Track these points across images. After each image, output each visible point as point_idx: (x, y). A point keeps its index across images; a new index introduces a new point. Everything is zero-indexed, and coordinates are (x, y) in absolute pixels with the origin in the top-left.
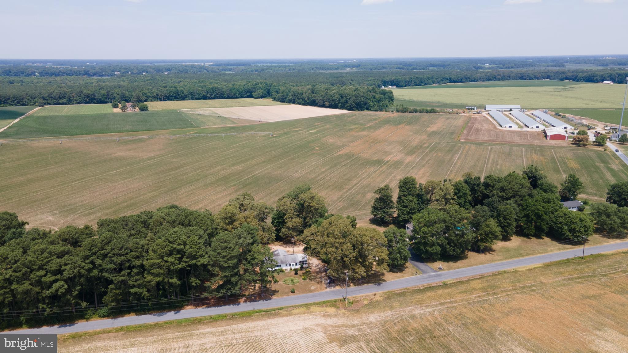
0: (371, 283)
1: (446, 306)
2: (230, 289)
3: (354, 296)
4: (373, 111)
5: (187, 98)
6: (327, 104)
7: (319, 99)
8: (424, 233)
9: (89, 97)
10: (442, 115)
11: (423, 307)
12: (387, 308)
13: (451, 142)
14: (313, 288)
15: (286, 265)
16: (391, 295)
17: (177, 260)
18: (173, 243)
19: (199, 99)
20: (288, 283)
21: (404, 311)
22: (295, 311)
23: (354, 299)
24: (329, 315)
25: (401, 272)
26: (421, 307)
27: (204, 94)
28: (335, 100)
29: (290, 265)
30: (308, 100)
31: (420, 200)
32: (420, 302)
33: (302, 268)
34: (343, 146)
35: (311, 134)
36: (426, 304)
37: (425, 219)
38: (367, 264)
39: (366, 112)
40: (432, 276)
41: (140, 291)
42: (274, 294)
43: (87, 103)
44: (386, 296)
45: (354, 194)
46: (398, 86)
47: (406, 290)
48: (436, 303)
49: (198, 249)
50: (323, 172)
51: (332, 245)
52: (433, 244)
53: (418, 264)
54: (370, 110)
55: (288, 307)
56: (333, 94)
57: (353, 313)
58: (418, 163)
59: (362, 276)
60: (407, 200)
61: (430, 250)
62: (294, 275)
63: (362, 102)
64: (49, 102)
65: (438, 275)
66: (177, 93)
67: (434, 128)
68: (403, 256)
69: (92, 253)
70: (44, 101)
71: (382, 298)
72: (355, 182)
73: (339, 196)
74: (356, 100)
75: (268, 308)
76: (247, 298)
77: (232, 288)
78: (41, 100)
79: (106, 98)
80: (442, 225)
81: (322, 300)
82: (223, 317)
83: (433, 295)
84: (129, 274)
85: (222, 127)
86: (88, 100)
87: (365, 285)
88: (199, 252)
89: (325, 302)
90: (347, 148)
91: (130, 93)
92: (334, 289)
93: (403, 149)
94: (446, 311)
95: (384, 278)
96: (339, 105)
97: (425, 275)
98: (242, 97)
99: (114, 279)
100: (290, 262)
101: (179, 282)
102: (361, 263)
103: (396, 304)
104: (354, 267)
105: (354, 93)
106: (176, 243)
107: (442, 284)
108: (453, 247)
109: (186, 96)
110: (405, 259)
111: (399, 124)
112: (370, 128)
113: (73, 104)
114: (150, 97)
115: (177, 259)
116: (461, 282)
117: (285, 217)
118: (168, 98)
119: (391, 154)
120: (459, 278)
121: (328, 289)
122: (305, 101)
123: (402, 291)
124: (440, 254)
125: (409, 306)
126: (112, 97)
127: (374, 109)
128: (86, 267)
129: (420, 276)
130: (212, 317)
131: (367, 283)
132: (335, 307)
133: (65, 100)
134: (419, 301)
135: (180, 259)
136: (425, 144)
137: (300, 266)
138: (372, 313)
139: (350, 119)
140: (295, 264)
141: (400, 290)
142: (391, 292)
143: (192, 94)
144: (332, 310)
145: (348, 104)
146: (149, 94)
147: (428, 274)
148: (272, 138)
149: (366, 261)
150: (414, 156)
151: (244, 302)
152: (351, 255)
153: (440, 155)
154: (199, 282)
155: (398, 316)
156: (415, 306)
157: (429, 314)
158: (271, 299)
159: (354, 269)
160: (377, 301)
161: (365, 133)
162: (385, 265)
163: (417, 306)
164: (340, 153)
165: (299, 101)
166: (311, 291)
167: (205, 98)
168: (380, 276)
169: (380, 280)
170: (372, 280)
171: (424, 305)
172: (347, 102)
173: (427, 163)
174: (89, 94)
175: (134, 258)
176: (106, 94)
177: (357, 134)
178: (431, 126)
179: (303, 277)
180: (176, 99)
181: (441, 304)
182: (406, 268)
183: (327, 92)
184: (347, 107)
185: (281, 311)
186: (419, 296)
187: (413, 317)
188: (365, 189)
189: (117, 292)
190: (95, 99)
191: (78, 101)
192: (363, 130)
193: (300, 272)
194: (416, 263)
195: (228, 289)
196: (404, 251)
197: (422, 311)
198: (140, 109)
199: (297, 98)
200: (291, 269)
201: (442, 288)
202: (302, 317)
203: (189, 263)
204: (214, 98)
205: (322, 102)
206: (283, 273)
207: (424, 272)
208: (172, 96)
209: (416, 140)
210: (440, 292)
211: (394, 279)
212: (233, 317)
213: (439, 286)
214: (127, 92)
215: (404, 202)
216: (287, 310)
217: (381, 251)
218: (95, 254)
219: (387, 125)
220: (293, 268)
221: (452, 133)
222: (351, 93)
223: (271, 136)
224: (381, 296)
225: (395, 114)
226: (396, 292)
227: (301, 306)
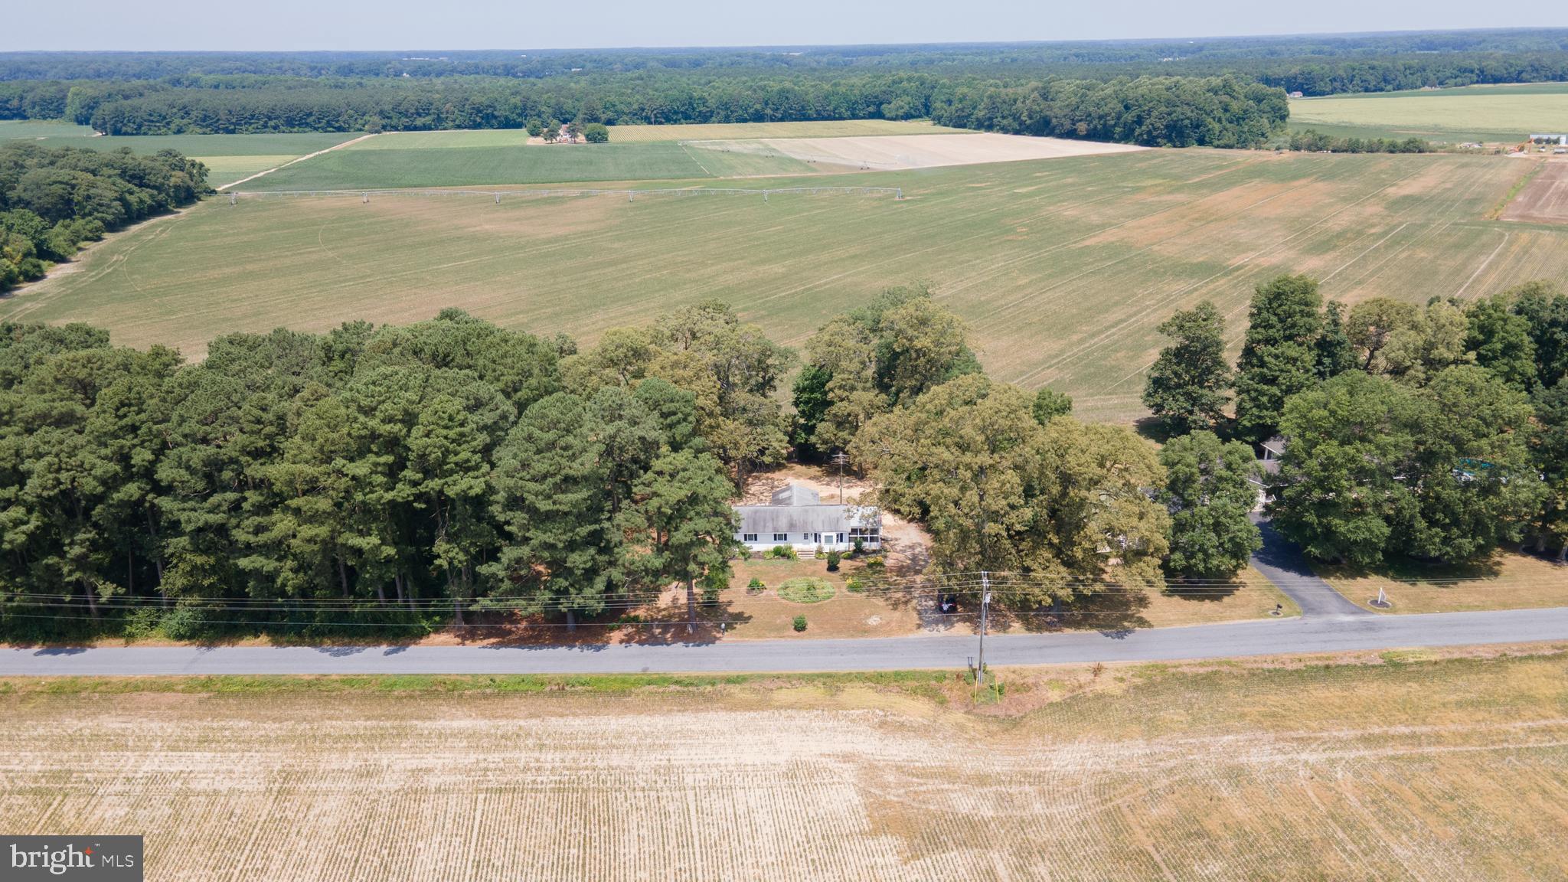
0: (1092, 626)
1: (1390, 752)
2: (566, 591)
3: (1017, 666)
4: (1218, 147)
5: (714, 119)
6: (1082, 127)
7: (1060, 113)
8: (1328, 465)
9: (481, 112)
10: (1442, 157)
11: (1285, 740)
12: (1135, 727)
13: (1465, 224)
14: (874, 621)
15: (806, 536)
16: (1159, 679)
17: (383, 474)
18: (369, 411)
19: (745, 121)
20: (792, 596)
21: (1204, 747)
22: (784, 695)
23: (1012, 676)
24: (902, 725)
25: (1216, 598)
26: (1277, 740)
27: (758, 106)
28: (1107, 115)
29: (817, 537)
30: (1031, 118)
31: (1327, 361)
32: (1276, 720)
33: (859, 551)
34: (1102, 227)
35: (1016, 197)
36: (1302, 733)
37: (1333, 413)
38: (1079, 555)
39: (1194, 150)
40: (1342, 628)
41: (268, 565)
42: (730, 626)
43: (476, 126)
44: (1138, 681)
45: (1105, 347)
46: (1309, 92)
47: (1225, 669)
48: (1346, 733)
49: (453, 441)
50: (1019, 288)
51: (949, 473)
52: (1358, 509)
53: (1291, 578)
54: (1210, 143)
55: (762, 677)
56: (1103, 99)
57: (994, 728)
58: (1340, 274)
59: (1054, 597)
60: (1276, 357)
61: (1342, 529)
62: (825, 572)
63: (1187, 122)
64: (394, 122)
65: (1369, 627)
66: (690, 104)
67: (1411, 187)
68: (1231, 540)
69: (121, 428)
70: (384, 122)
71: (1123, 686)
72: (1117, 314)
73: (1053, 353)
74: (1169, 114)
75: (694, 673)
76: (638, 632)
77: (571, 590)
78: (376, 119)
79: (519, 115)
80: (1406, 438)
81: (890, 666)
82: (535, 684)
83: (1338, 702)
84: (236, 507)
85: (774, 178)
86: (478, 120)
87: (1069, 632)
88: (456, 454)
89: (899, 677)
90: (1116, 230)
91: (576, 103)
92: (947, 633)
93: (1296, 239)
94: (1385, 771)
95: (1144, 613)
96: (1118, 130)
97: (1313, 621)
98: (854, 117)
99: (183, 517)
100: (818, 528)
101: (389, 551)
102: (1058, 552)
103: (1174, 715)
104: (1028, 562)
105: (1165, 94)
106: (377, 413)
107: (1380, 662)
108: (1445, 527)
109: (712, 112)
110: (1237, 552)
111: (1295, 178)
112: (1201, 185)
113: (445, 129)
114: (623, 113)
115: (380, 469)
116: (1468, 665)
117: (830, 385)
118: (668, 116)
119: (1252, 250)
120: (1460, 648)
121: (925, 633)
122: (1022, 123)
123: (1210, 669)
124: (1385, 552)
125: (1228, 732)
126: (533, 113)
127: (1221, 142)
128: (98, 472)
129: (1291, 620)
130: (498, 680)
131: (1078, 625)
132: (932, 697)
133: (427, 120)
134: (1274, 715)
135: (393, 473)
136: (1373, 226)
137: (852, 546)
138: (1071, 738)
139: (1144, 165)
140: (834, 535)
141: (1202, 665)
142: (1166, 667)
143: (726, 106)
144: (918, 709)
145: (1144, 128)
146: (623, 106)
147: (1324, 619)
148: (900, 202)
149: (1073, 544)
150: (1329, 256)
151: (621, 642)
152: (1013, 514)
153: (1422, 255)
154: (461, 556)
155: (1172, 763)
156: (1250, 735)
157: (1309, 773)
158: (713, 640)
159: (1027, 570)
160: (1099, 697)
161: (1180, 197)
162: (1150, 566)
163: (1259, 734)
164: (1088, 243)
165: (1005, 122)
166: (866, 631)
167: (759, 118)
168: (1127, 604)
169: (1126, 617)
170: (1096, 617)
171: (1294, 734)
172: (1139, 121)
173: (1372, 275)
174: (481, 104)
175: (249, 454)
176: (519, 104)
177: (1157, 199)
178: (1401, 183)
179: (850, 581)
180: (686, 119)
181: (1368, 740)
182: (1236, 587)
183: (1084, 95)
184: (1141, 134)
185: (735, 689)
186: (1275, 698)
187: (1236, 775)
188: (1144, 335)
189: (199, 560)
190: (495, 117)
191: (457, 122)
192: (1179, 189)
193: (844, 565)
194: (1279, 572)
195: (558, 592)
196: (1236, 523)
197: (1279, 759)
198: (587, 136)
199: (999, 115)
200: (820, 552)
201: (1380, 676)
202: (802, 719)
203: (422, 488)
204: (782, 120)
205: (1067, 124)
206: (789, 562)
207: (1308, 609)
208: (676, 113)
209: (1344, 218)
210: (1367, 691)
211: (1185, 621)
212: (562, 689)
213: (1365, 667)
214: (570, 101)
215: (1262, 364)
216: (756, 686)
217: (1137, 510)
218: (134, 429)
219: (1257, 180)
220: (827, 548)
221: (1472, 202)
222: (1154, 95)
223: (897, 199)
224: (1122, 680)
225: (1287, 155)
226: (1186, 669)
227: (810, 679)
